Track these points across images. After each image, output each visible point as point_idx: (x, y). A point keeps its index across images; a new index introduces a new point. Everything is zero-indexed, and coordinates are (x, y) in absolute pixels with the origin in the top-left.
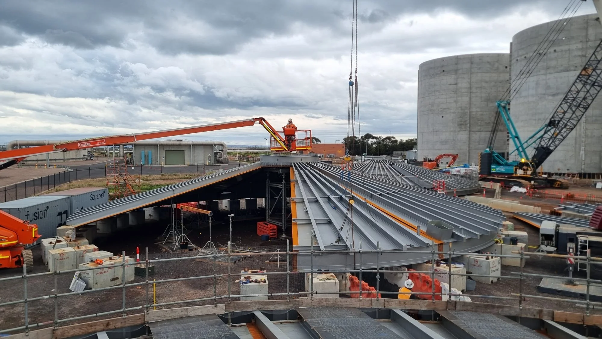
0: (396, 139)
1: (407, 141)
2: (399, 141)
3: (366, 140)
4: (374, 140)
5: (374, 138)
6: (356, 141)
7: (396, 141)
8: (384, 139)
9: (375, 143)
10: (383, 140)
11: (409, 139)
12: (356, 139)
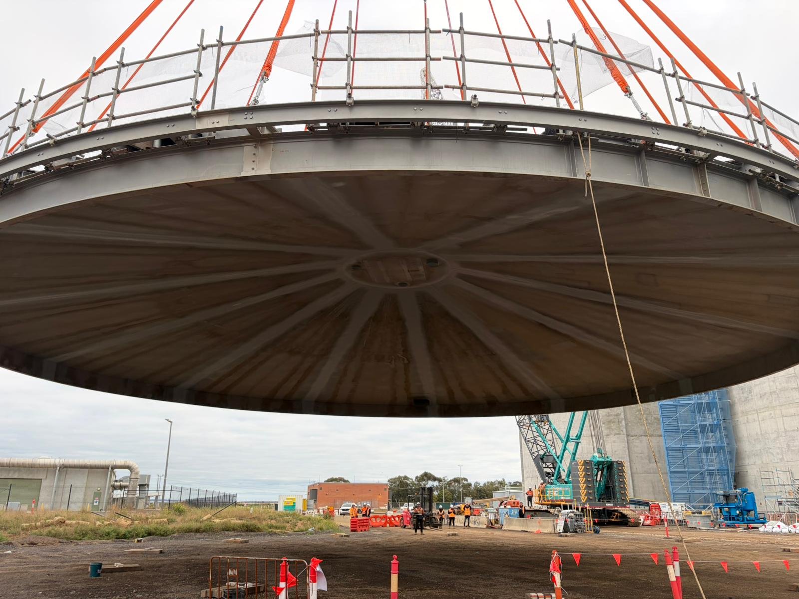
0: (469, 481)
1: (485, 484)
2: (473, 486)
3: (423, 483)
4: (436, 483)
5: (435, 479)
6: (407, 485)
7: (470, 485)
8: (451, 481)
9: (437, 488)
10: (449, 483)
11: (488, 482)
12: (408, 481)
